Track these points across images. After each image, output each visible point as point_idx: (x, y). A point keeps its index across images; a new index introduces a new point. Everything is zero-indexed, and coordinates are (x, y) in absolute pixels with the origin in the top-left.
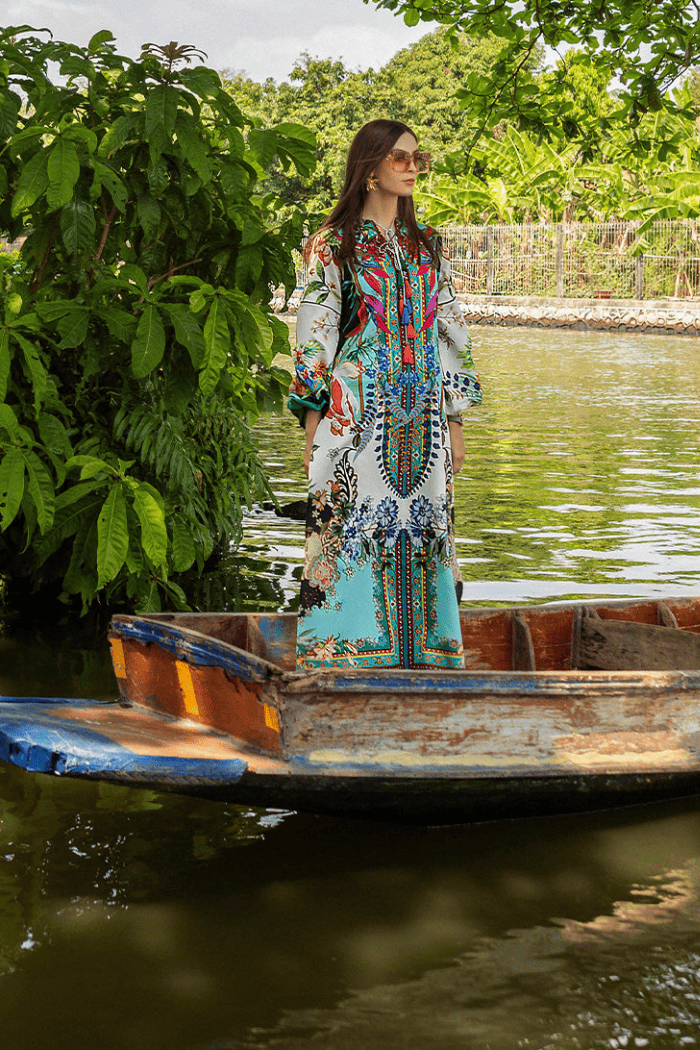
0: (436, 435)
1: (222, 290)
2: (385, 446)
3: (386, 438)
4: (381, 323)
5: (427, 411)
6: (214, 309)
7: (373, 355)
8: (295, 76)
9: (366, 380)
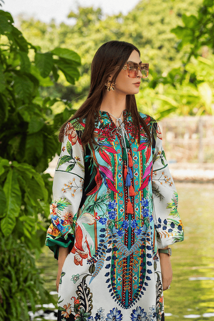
0: (150, 263)
2: (113, 272)
3: (114, 266)
4: (111, 185)
5: (143, 247)
9: (99, 226)
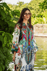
0: (33, 55)
1: (7, 33)
2: (26, 57)
3: (26, 56)
5: (31, 52)
6: (6, 36)
7: (25, 43)
8: (17, 3)
9: (23, 47)
